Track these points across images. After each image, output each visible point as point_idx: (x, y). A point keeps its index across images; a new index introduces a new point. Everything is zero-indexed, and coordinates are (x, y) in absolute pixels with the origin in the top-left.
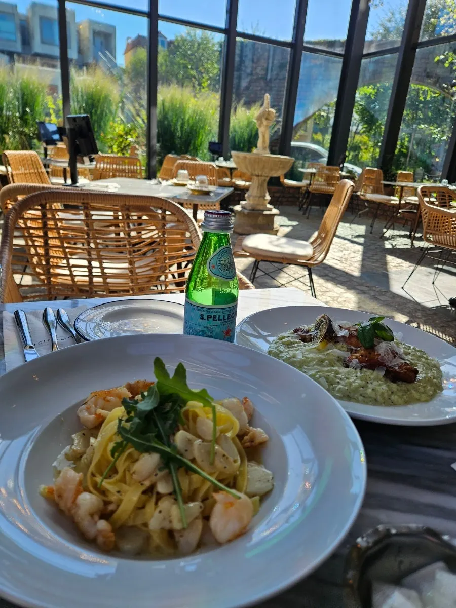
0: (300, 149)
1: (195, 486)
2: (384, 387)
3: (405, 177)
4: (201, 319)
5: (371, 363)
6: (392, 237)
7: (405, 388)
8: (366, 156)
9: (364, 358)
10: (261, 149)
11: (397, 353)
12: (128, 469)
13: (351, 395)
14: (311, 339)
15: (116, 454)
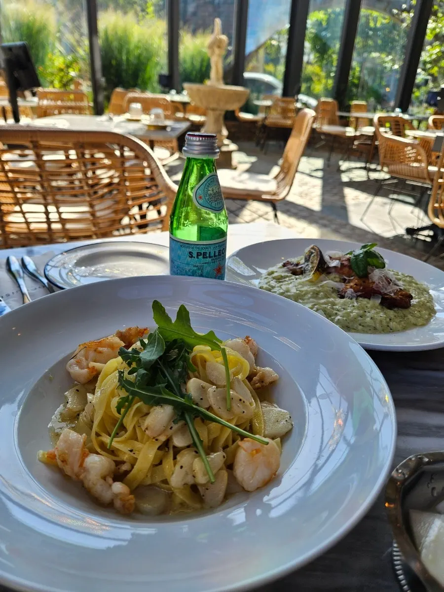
0: (253, 81)
1: (214, 436)
2: (381, 314)
3: (359, 107)
4: (190, 257)
5: (366, 292)
6: (349, 170)
7: (402, 314)
8: (318, 88)
9: (358, 287)
10: (215, 81)
11: (391, 280)
12: (138, 425)
13: (350, 325)
14: (302, 272)
15: (123, 410)
